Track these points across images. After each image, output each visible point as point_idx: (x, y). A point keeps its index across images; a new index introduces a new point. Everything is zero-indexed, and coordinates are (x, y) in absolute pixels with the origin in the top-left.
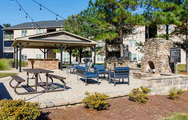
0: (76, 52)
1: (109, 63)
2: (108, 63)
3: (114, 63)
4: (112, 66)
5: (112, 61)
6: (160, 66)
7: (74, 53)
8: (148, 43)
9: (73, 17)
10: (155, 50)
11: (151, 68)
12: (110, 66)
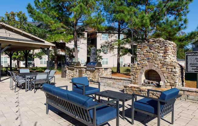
0: (17, 55)
1: (70, 69)
2: (68, 69)
3: (79, 69)
4: (75, 73)
5: (76, 68)
6: (173, 77)
7: (14, 56)
8: (146, 45)
9: (13, 15)
10: (162, 55)
11: (146, 79)
12: (73, 74)
